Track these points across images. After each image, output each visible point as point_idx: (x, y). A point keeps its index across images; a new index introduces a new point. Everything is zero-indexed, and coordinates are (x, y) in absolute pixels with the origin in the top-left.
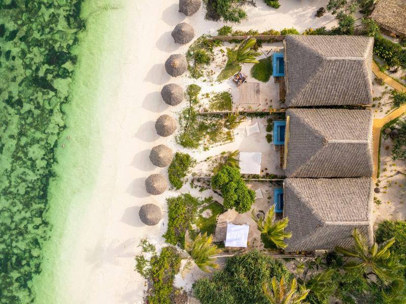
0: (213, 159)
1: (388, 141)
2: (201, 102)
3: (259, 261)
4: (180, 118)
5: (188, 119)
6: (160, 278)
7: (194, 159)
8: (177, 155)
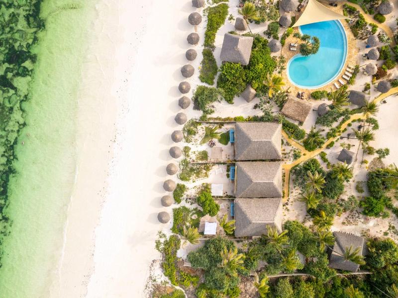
0: (198, 187)
1: (294, 177)
2: (191, 156)
3: (221, 242)
4: (180, 164)
5: (184, 165)
6: (169, 252)
7: (187, 187)
8: (178, 185)
